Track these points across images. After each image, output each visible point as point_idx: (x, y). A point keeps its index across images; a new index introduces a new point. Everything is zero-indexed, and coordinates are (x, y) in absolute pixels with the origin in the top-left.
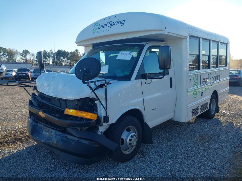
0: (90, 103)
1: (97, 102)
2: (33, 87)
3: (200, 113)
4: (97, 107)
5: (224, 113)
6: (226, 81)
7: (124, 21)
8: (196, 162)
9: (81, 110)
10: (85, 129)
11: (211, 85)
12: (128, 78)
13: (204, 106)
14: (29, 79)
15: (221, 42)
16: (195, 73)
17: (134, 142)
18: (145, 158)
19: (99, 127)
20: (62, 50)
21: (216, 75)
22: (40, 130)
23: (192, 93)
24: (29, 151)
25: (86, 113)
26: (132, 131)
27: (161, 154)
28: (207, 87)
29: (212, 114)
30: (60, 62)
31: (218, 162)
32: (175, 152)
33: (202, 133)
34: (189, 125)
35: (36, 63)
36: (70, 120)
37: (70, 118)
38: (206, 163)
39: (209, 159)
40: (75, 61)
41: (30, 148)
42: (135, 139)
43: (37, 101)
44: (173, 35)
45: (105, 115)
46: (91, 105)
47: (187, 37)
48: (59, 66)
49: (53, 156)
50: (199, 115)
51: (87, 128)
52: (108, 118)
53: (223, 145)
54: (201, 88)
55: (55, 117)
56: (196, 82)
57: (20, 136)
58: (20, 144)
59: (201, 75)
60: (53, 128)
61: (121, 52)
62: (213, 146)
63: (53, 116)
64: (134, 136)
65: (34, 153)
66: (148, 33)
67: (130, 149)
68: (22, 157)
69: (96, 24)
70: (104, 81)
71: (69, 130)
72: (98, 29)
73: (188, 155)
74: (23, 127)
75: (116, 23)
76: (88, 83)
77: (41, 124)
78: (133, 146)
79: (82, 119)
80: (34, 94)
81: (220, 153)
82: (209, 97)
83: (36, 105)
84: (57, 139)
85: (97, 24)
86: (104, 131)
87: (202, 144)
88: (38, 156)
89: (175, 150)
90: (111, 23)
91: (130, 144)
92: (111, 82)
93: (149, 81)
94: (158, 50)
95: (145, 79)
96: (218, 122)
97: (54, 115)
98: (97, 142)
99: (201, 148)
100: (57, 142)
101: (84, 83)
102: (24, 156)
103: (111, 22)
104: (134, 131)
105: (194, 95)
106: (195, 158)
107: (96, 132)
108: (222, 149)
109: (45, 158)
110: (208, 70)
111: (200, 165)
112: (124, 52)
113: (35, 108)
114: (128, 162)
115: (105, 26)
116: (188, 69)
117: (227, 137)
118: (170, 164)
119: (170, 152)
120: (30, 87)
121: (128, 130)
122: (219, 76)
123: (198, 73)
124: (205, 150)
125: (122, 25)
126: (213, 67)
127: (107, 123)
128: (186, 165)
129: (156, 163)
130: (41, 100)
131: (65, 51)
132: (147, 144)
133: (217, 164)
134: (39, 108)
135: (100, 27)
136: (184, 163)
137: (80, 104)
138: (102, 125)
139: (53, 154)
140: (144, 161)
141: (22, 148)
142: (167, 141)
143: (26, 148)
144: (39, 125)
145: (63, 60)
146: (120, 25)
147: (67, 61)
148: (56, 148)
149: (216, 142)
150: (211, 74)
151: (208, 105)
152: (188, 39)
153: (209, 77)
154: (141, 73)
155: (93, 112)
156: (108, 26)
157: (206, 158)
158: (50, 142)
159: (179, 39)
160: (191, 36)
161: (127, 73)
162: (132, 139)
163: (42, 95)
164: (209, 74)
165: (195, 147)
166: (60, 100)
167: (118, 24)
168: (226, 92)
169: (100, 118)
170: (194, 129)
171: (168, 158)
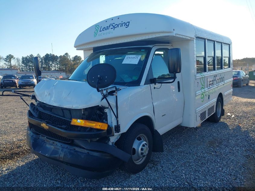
0: (98, 112)
1: (106, 111)
2: (31, 96)
3: (207, 117)
4: (107, 116)
5: (229, 115)
6: (230, 83)
7: (129, 22)
8: (210, 168)
9: (89, 120)
10: (95, 140)
11: (216, 87)
12: (136, 83)
13: (211, 109)
14: (16, 86)
15: (224, 43)
16: (202, 76)
17: (146, 151)
18: (158, 168)
19: (110, 137)
20: (50, 54)
21: (221, 77)
22: (43, 143)
23: (200, 96)
24: (30, 166)
25: (96, 122)
26: (142, 140)
27: (173, 162)
28: (213, 90)
29: (218, 117)
30: (49, 67)
31: (232, 168)
32: (187, 159)
33: (211, 138)
34: (197, 130)
35: (22, 69)
36: (78, 131)
37: (77, 129)
38: (221, 169)
39: (223, 165)
40: (65, 65)
41: (30, 163)
42: (147, 148)
43: (37, 112)
44: (179, 36)
45: (116, 124)
46: (99, 113)
47: (194, 38)
48: (47, 72)
49: (57, 171)
50: (206, 118)
51: (98, 139)
52: (120, 127)
53: (234, 149)
54: (207, 91)
55: (61, 128)
56: (203, 85)
57: (17, 151)
58: (19, 159)
59: (207, 77)
60: (58, 141)
61: (127, 56)
62: (224, 151)
63: (58, 127)
64: (146, 145)
65: (36, 169)
66: (155, 35)
67: (141, 159)
68: (23, 174)
69: (96, 26)
70: (115, 88)
71: (77, 142)
72: (100, 31)
73: (201, 162)
74: (18, 140)
75: (120, 25)
76: (102, 90)
77: (43, 136)
78: (145, 155)
79: (91, 129)
80: (32, 104)
81: (232, 158)
82: (215, 100)
83: (36, 116)
84: (65, 152)
85: (98, 26)
86: (115, 142)
87: (212, 149)
88: (41, 171)
89: (187, 158)
90: (114, 25)
91: (142, 153)
92: (120, 88)
93: (158, 85)
94: (162, 53)
95: (154, 84)
96: (225, 126)
97: (60, 126)
98: (109, 154)
99: (213, 153)
100: (64, 155)
101: (98, 91)
102: (26, 173)
103: (114, 23)
104: (145, 140)
105: (202, 98)
106: (209, 164)
107: (107, 143)
108: (233, 154)
109: (49, 173)
110: (214, 72)
111: (215, 171)
112: (131, 56)
113: (36, 119)
114: (140, 173)
115: (107, 28)
116: (196, 72)
117: (236, 140)
118: (184, 172)
119: (182, 159)
120: (28, 96)
121: (139, 139)
122: (224, 77)
123: (205, 76)
124: (217, 156)
125: (126, 27)
126: (218, 69)
127: (118, 132)
128: (200, 172)
129: (170, 172)
130: (43, 110)
131: (54, 55)
132: (157, 152)
133: (232, 169)
134: (42, 119)
135: (101, 30)
136: (199, 171)
137: (87, 113)
138: (113, 135)
139: (58, 168)
140: (157, 170)
141: (22, 164)
142: (176, 148)
143: (25, 163)
144: (41, 137)
145: (52, 65)
146: (124, 27)
147: (56, 65)
148: (62, 162)
149: (227, 146)
150: (216, 76)
151: (215, 109)
152: (195, 40)
153: (215, 79)
154: (150, 78)
155: (103, 122)
156: (111, 28)
157: (220, 164)
158: (56, 156)
159: (186, 41)
160: (198, 38)
161: (135, 78)
162: (144, 148)
163: (42, 105)
164: (214, 76)
165: (206, 152)
166: (63, 109)
167: (122, 25)
168: (230, 94)
169: (111, 128)
170: (202, 134)
171: (181, 166)
